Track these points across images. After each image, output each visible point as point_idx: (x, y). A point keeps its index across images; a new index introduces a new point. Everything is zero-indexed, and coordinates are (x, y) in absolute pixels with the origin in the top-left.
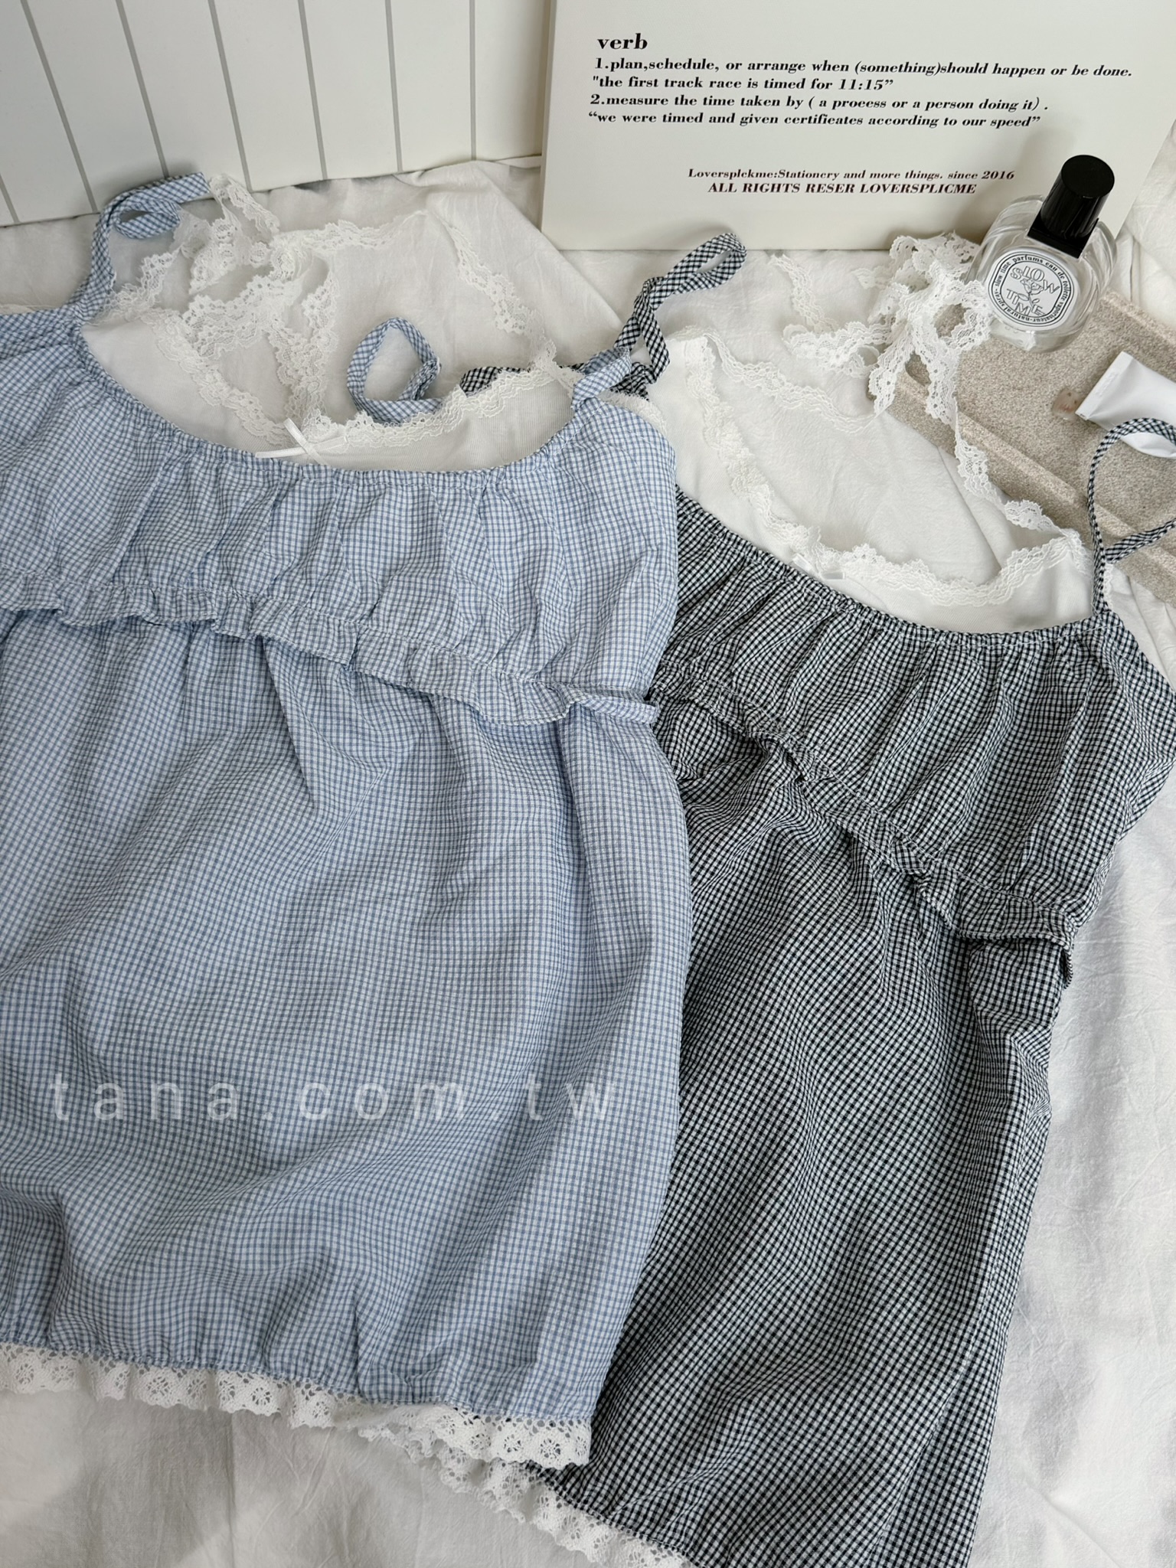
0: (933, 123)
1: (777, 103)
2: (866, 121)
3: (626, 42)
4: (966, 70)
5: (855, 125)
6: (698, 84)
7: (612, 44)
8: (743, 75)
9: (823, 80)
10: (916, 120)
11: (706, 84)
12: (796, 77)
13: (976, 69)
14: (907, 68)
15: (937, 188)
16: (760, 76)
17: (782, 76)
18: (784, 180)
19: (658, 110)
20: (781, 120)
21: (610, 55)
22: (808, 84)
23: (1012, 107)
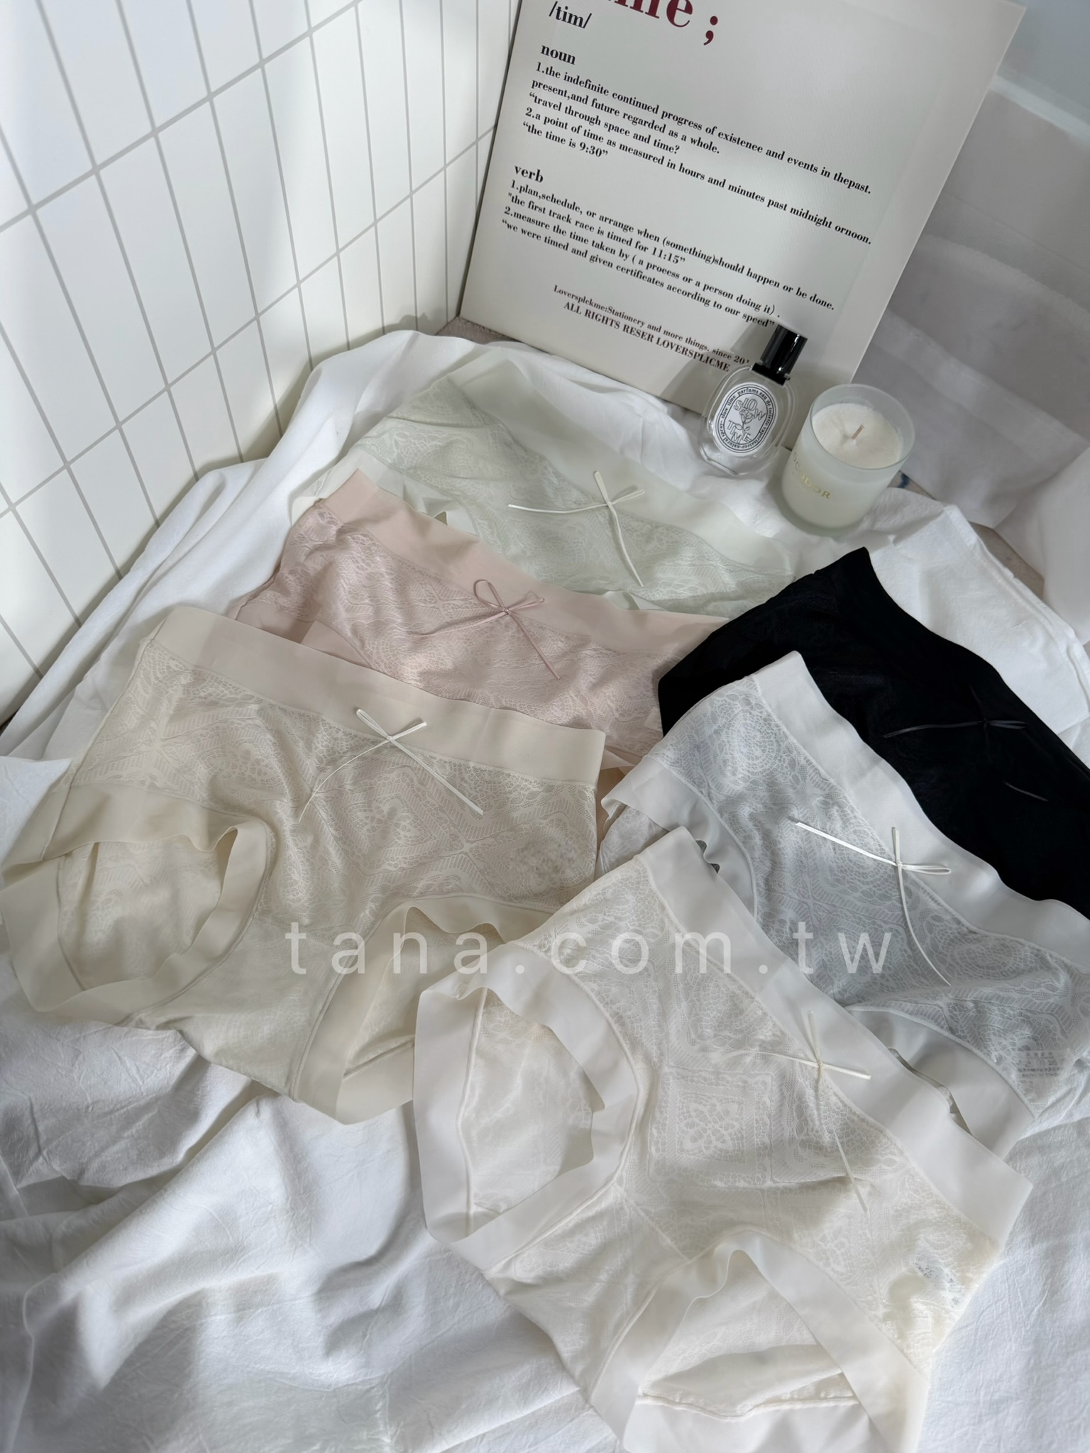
0: (707, 303)
1: (613, 251)
2: (666, 286)
3: (531, 173)
4: (730, 267)
5: (659, 287)
6: (568, 220)
7: (523, 173)
9: (643, 244)
10: (696, 296)
11: (573, 222)
12: (627, 236)
13: (736, 268)
14: (693, 252)
15: (704, 358)
16: (607, 227)
17: (619, 232)
18: (611, 316)
19: (542, 232)
20: (615, 266)
21: (521, 181)
22: (634, 243)
23: (757, 307)
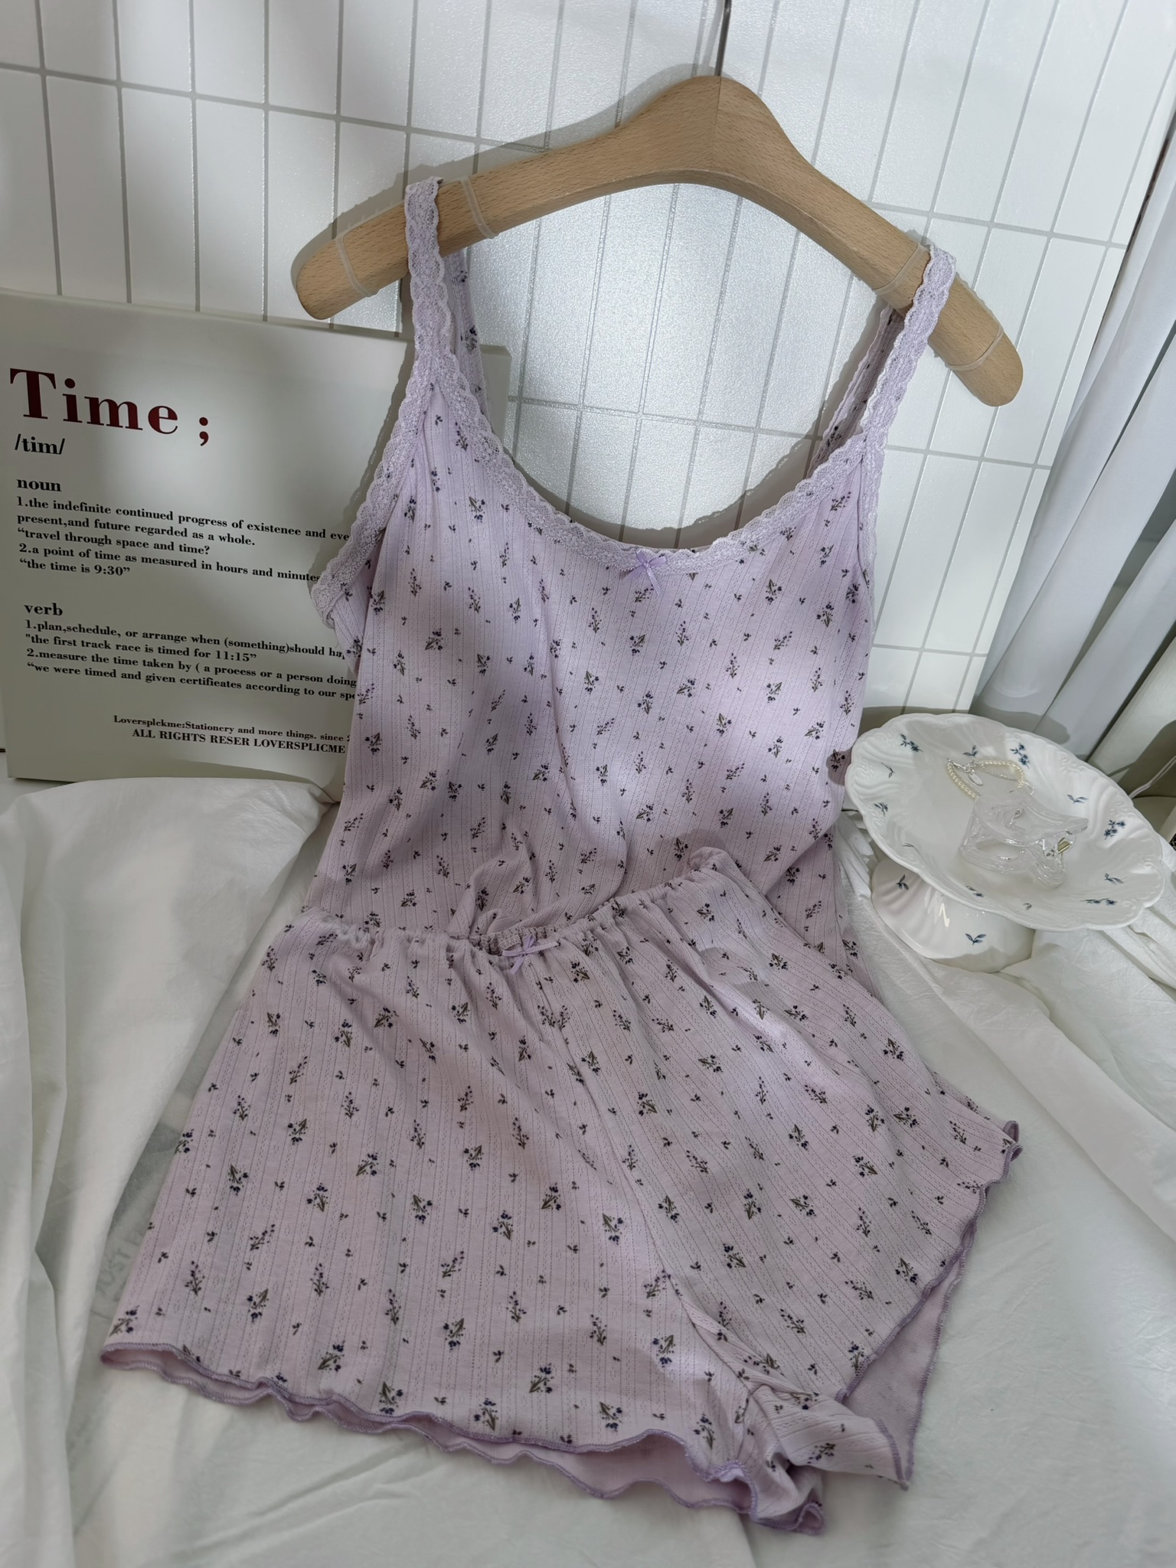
0: (296, 692)
1: (171, 666)
2: (244, 686)
3: (46, 609)
4: (309, 651)
6: (107, 646)
7: (36, 610)
10: (281, 689)
11: (113, 646)
13: (315, 651)
14: (262, 645)
15: (314, 747)
16: (155, 643)
17: (170, 645)
18: (191, 731)
20: (177, 680)
21: (38, 619)
22: (191, 652)
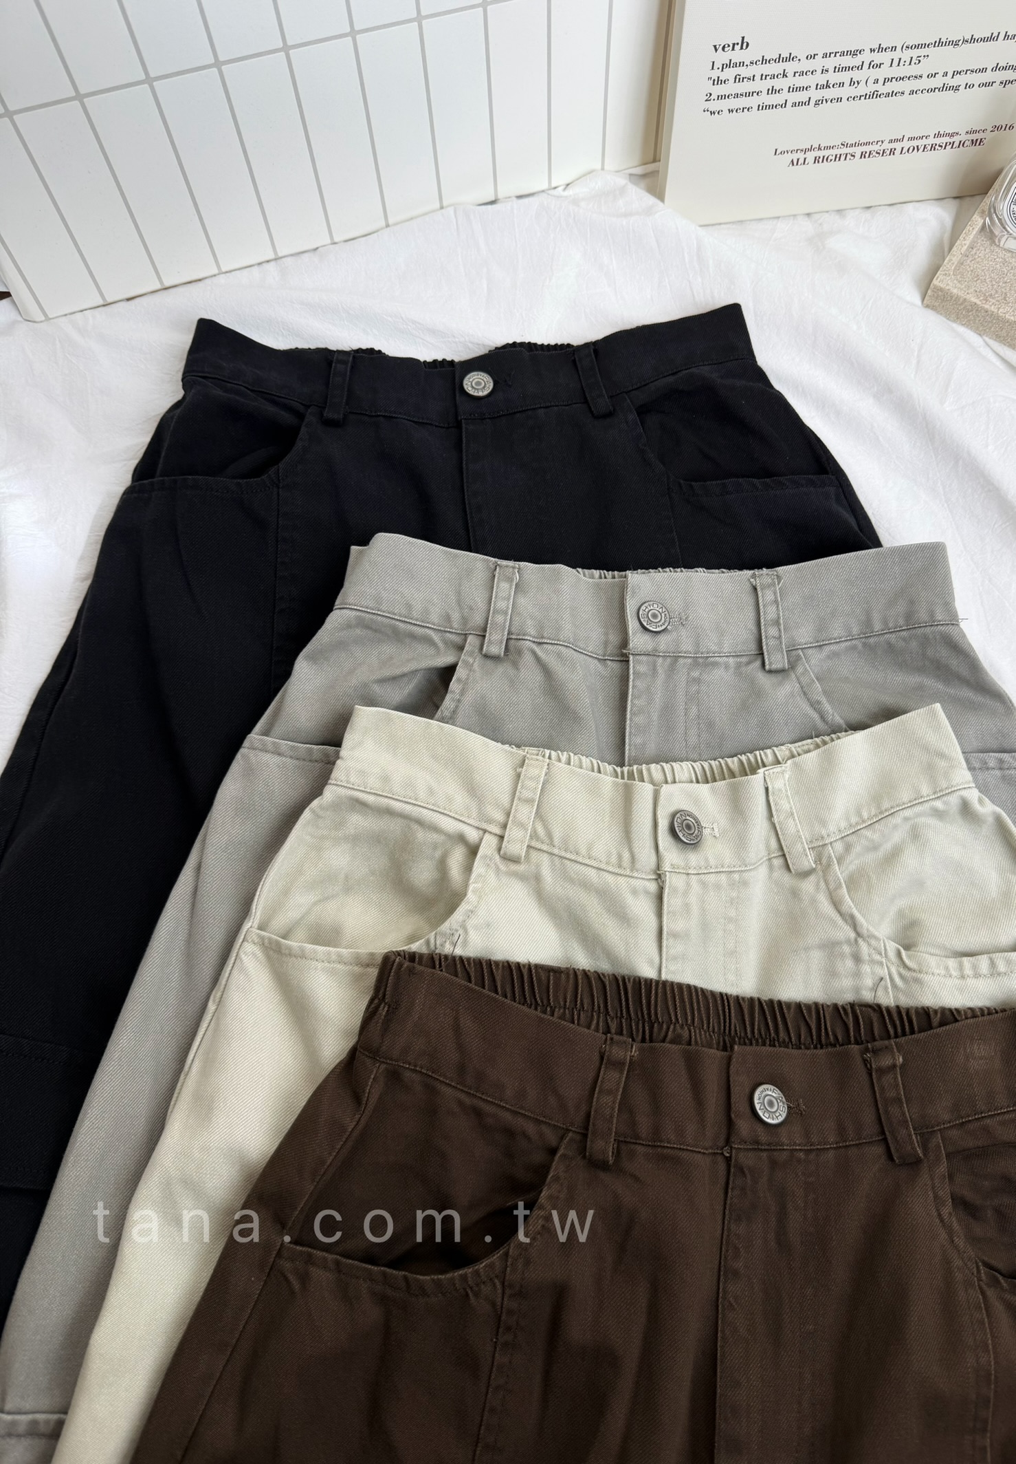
5: (899, 97)
8: (818, 63)
9: (877, 62)
12: (856, 61)
19: (753, 101)
